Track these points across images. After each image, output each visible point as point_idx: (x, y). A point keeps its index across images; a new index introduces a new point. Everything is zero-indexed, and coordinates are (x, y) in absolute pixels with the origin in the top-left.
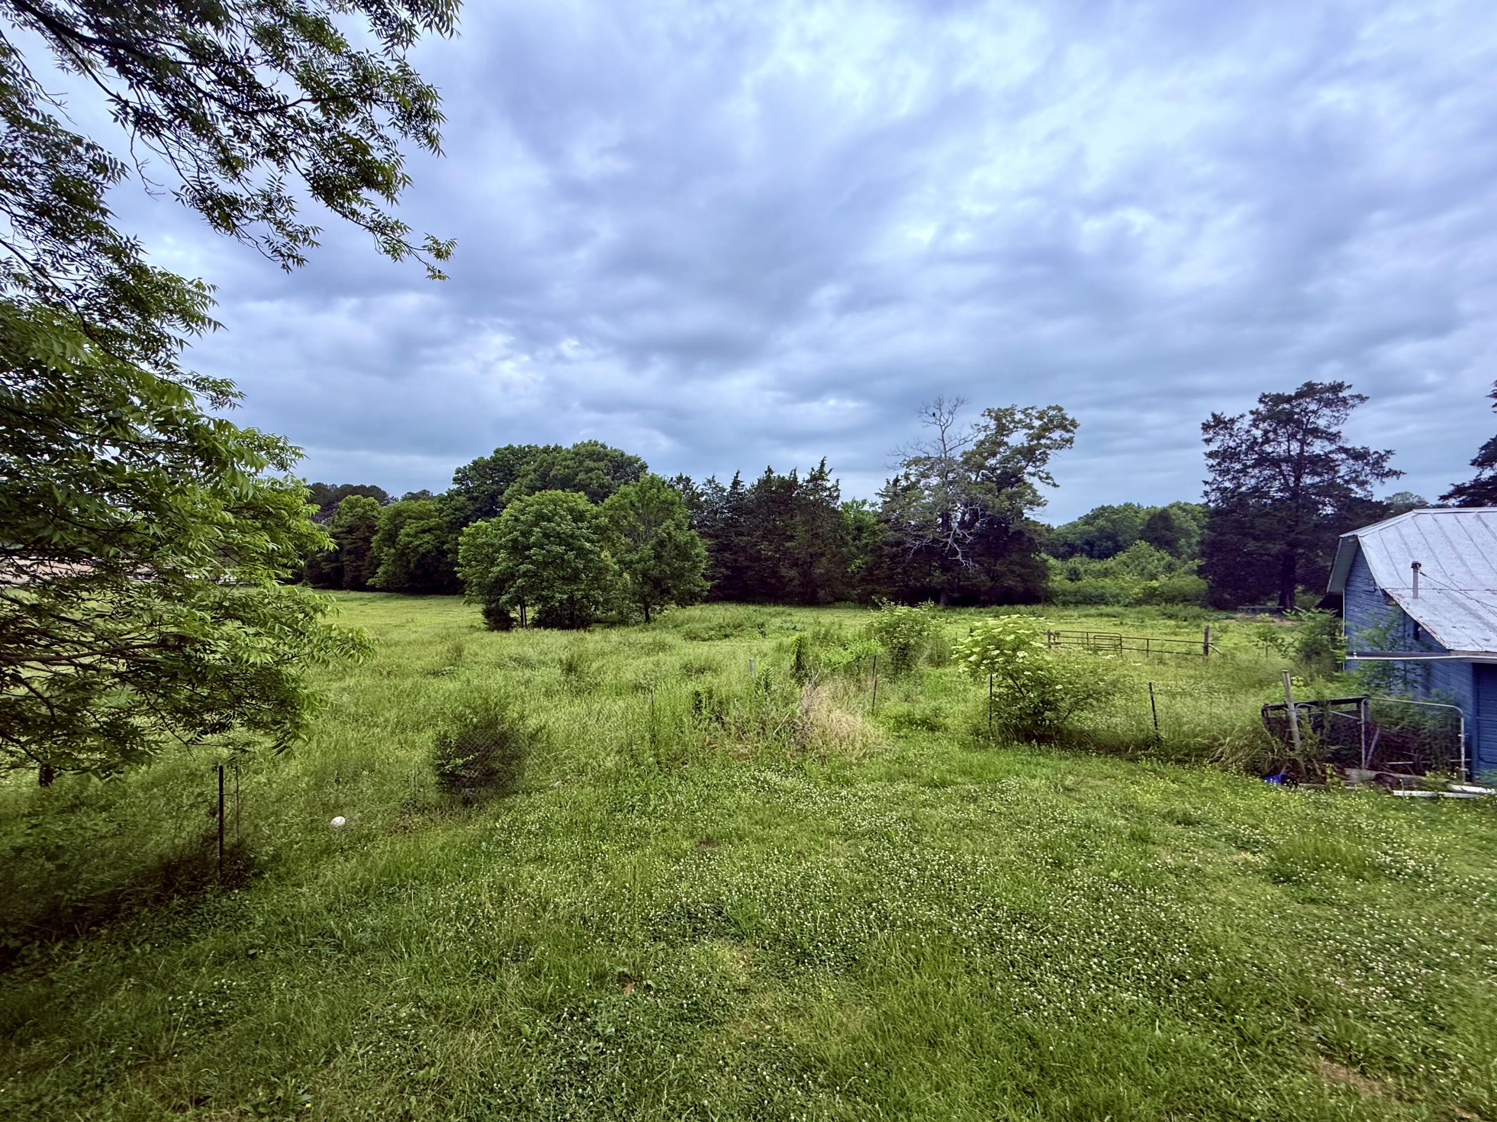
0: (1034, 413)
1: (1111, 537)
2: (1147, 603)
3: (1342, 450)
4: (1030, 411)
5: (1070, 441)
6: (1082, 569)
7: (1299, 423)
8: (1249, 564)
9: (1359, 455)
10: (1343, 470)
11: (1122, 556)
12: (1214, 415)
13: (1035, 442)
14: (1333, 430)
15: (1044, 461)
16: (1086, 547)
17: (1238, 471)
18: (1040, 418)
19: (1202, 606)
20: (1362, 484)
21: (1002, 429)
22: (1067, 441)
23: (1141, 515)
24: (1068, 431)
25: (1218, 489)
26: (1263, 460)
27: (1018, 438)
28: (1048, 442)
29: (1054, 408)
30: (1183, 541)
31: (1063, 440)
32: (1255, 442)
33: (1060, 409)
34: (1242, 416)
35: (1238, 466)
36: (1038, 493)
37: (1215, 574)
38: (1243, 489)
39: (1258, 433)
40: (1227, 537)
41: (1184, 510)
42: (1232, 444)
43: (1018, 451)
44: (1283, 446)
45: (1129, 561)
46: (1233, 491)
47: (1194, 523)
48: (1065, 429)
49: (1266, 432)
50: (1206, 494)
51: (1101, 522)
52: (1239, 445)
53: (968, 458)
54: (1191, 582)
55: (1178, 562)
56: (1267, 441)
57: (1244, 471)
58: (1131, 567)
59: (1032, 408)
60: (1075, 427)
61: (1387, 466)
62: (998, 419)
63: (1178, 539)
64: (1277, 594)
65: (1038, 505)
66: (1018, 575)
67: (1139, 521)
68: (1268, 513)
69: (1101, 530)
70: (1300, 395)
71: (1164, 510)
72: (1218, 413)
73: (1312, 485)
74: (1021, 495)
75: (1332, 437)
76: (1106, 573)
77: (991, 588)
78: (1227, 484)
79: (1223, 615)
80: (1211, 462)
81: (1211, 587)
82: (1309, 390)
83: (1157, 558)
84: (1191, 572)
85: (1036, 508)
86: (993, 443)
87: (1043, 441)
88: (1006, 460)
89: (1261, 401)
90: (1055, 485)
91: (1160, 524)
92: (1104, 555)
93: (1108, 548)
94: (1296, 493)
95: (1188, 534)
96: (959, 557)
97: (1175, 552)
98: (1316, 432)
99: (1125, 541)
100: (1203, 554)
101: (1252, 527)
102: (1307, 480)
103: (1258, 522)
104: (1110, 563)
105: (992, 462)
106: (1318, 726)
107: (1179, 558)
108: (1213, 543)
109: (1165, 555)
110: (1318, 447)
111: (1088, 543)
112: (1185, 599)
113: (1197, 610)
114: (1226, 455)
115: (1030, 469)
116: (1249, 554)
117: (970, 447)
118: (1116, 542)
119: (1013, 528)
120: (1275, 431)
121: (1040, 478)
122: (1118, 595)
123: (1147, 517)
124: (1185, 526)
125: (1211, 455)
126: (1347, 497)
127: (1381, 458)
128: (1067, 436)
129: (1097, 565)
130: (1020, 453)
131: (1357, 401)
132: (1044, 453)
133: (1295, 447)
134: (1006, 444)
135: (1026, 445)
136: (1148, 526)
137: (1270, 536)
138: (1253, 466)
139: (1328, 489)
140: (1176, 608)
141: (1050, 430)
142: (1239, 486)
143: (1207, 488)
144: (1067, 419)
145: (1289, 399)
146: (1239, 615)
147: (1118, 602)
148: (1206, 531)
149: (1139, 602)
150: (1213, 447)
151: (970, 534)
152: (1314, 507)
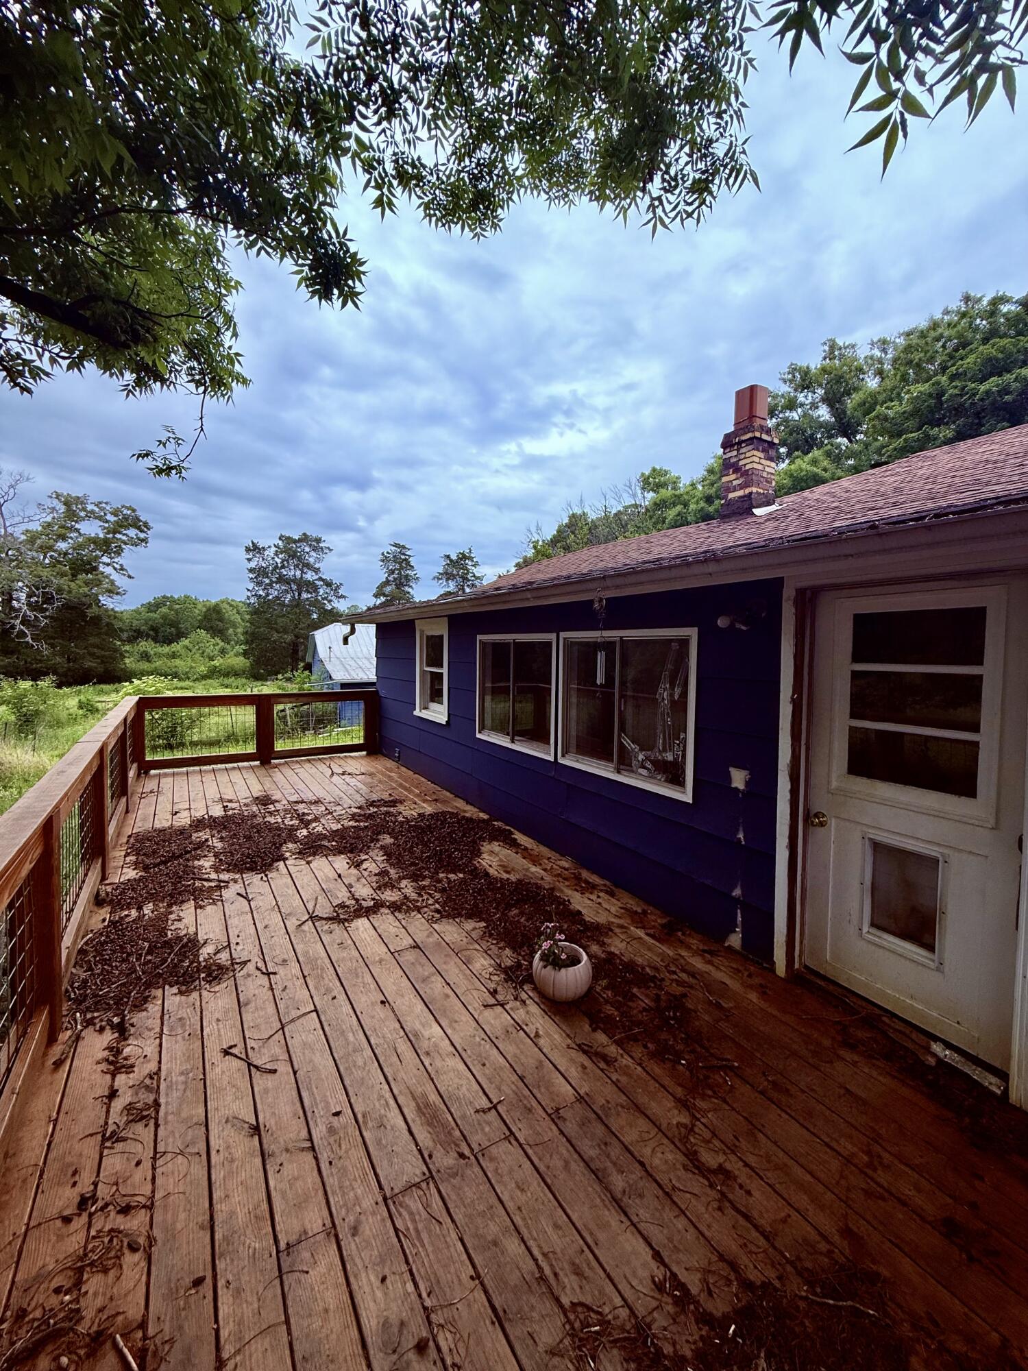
0: (108, 508)
1: (175, 624)
2: (209, 677)
3: (320, 579)
4: (104, 505)
5: (145, 540)
6: (152, 652)
7: (299, 559)
8: (274, 649)
9: (328, 584)
10: (321, 591)
11: (186, 642)
12: (253, 543)
13: (111, 536)
14: (317, 566)
15: (118, 553)
16: (151, 633)
17: (267, 585)
18: (115, 514)
19: (246, 678)
20: (330, 601)
21: (71, 515)
22: (143, 540)
23: (199, 606)
24: (142, 531)
25: (256, 595)
26: (282, 579)
27: (91, 529)
28: (124, 538)
29: (128, 508)
30: (231, 631)
31: (138, 539)
32: (276, 567)
33: (134, 511)
34: (269, 547)
35: (267, 581)
36: (117, 583)
37: (254, 656)
38: (271, 597)
39: (279, 561)
40: (262, 629)
41: (231, 606)
42: (264, 565)
43: (94, 541)
44: (291, 572)
45: (190, 646)
46: (264, 598)
47: (238, 617)
48: (139, 528)
49: (283, 561)
50: (248, 598)
51: (164, 610)
52: (268, 567)
53: (32, 538)
54: (240, 662)
55: (228, 647)
56: (283, 567)
57: (270, 585)
58: (194, 650)
59: (106, 503)
60: (149, 529)
61: (341, 592)
62: (67, 503)
63: (227, 629)
64: (290, 668)
65: (118, 594)
66: (98, 657)
67: (197, 612)
68: (284, 615)
69: (164, 617)
70: (300, 540)
71: (217, 605)
72: (255, 541)
73: (307, 599)
74: (98, 583)
75: (317, 571)
76: (174, 656)
77: (69, 669)
78: (261, 593)
79: (259, 683)
80: (251, 575)
81: (252, 665)
82: (305, 538)
83: (212, 644)
84: (236, 655)
85: (116, 597)
86: (62, 527)
87: (118, 536)
88: (80, 546)
89: (280, 539)
90: (130, 577)
91: (214, 616)
92: (169, 641)
93: (171, 634)
94: (297, 603)
95: (235, 626)
96: (29, 639)
97: (226, 640)
98: (308, 566)
99: (187, 629)
100: (246, 643)
101: (276, 623)
102: (305, 596)
103: (279, 620)
104: (175, 647)
105: (62, 546)
106: (296, 715)
107: (228, 644)
108: (253, 633)
109: (219, 642)
110: (310, 576)
111: (153, 629)
112: (237, 674)
113: (244, 680)
114: (259, 573)
115: (105, 559)
116: (275, 642)
117: (36, 527)
118: (178, 629)
119: (90, 613)
120: (287, 561)
121: (115, 569)
122: (187, 673)
123: (204, 610)
124: (232, 618)
125: (251, 570)
126: (323, 608)
127: (338, 587)
128: (142, 535)
129: (166, 649)
130: (94, 543)
131: (327, 551)
132: (120, 546)
133: (298, 573)
134: (78, 530)
135: (101, 536)
136: (205, 617)
137: (285, 631)
138: (276, 583)
139: (316, 603)
140: (230, 680)
141: (126, 528)
142: (268, 595)
143: (249, 594)
144: (140, 521)
145: (295, 541)
146: (268, 683)
147: (189, 679)
148: (248, 624)
149: (204, 677)
150: (253, 564)
151: (45, 617)
152: (309, 613)
